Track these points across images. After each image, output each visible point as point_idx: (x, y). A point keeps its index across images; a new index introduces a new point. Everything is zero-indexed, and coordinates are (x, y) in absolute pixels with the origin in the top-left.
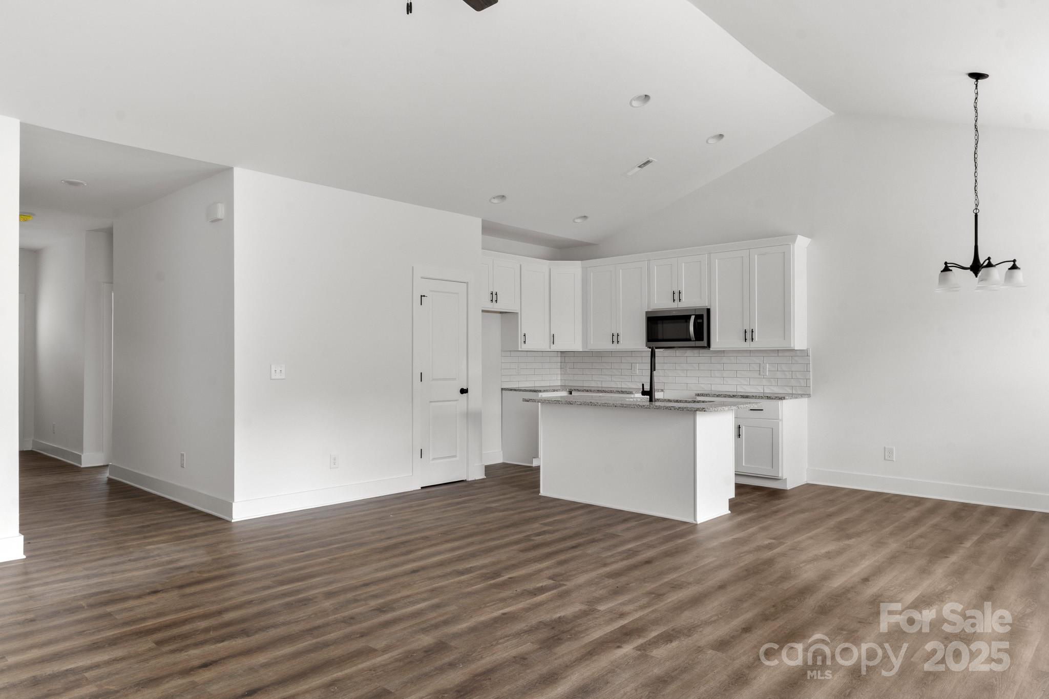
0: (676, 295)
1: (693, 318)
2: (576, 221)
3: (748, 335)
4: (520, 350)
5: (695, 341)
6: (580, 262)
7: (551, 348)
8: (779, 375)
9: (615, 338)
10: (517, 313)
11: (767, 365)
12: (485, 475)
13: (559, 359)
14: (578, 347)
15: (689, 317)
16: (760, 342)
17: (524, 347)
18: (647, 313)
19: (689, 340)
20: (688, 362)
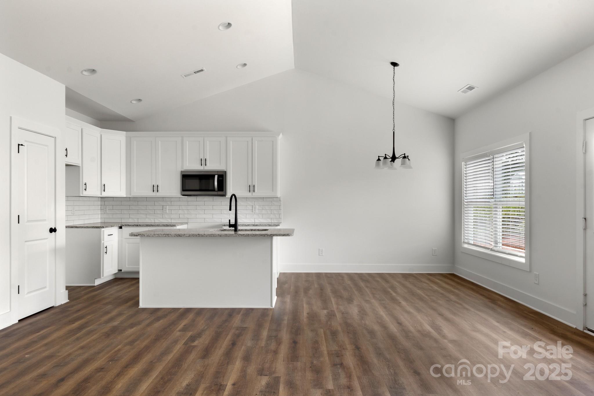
0: (204, 162)
1: (216, 177)
2: (133, 102)
3: (251, 188)
4: (81, 195)
5: (217, 191)
6: (125, 132)
7: (102, 194)
8: (264, 212)
9: (155, 188)
10: (79, 166)
11: (257, 206)
12: (68, 300)
13: (99, 203)
14: (123, 194)
15: (213, 176)
16: (258, 193)
17: (85, 193)
18: (182, 172)
19: (214, 190)
20: (205, 205)
